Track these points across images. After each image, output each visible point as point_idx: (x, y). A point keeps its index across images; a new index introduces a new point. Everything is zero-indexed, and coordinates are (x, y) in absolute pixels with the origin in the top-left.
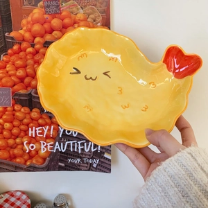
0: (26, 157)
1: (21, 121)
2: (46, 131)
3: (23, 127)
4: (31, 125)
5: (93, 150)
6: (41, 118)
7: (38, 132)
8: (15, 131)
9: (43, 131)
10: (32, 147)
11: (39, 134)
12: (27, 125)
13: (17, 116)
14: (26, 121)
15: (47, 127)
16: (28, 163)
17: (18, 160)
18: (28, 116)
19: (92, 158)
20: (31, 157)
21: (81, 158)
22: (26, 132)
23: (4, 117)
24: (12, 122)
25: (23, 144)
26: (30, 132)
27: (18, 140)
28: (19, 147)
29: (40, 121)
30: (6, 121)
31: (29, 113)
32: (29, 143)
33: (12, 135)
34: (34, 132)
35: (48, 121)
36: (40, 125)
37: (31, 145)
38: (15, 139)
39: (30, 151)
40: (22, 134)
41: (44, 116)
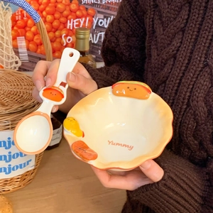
1: (61, 13)
2: (82, 23)
3: (63, 20)
4: (70, 17)
6: (79, 9)
7: (75, 24)
8: (55, 23)
9: (80, 23)
10: (69, 40)
11: (76, 26)
12: (67, 17)
13: (59, 8)
14: (65, 13)
15: (84, 19)
17: (57, 54)
18: (68, 9)
22: (65, 24)
23: (48, 9)
24: (53, 14)
25: (61, 37)
26: (69, 24)
27: (57, 33)
28: (58, 40)
29: (78, 13)
30: (48, 14)
31: (69, 5)
32: (66, 36)
33: (53, 27)
34: (71, 24)
35: (84, 12)
36: (77, 17)
37: (69, 37)
38: (54, 32)
39: (67, 43)
40: (61, 27)
41: (81, 8)
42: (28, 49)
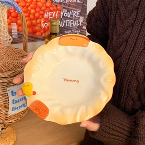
0: (42, 31)
1: (40, 8)
2: (54, 14)
3: (41, 12)
4: (46, 11)
5: (77, 25)
6: (52, 6)
7: (49, 15)
8: (37, 15)
9: (52, 14)
10: (46, 25)
11: (50, 16)
12: (44, 11)
13: (39, 5)
14: (43, 8)
15: (55, 12)
16: (43, 35)
17: (37, 34)
18: (44, 5)
19: (77, 30)
20: (45, 31)
21: (71, 30)
22: (43, 15)
23: (31, 5)
24: (35, 9)
25: (41, 23)
26: (45, 15)
27: (38, 21)
28: (39, 25)
29: (51, 8)
30: (32, 8)
31: (45, 3)
32: (44, 23)
33: (35, 17)
34: (47, 15)
35: (55, 8)
36: (51, 11)
37: (46, 23)
38: (36, 20)
39: (45, 27)
40: (41, 17)
41: (53, 5)
42: (18, 30)
